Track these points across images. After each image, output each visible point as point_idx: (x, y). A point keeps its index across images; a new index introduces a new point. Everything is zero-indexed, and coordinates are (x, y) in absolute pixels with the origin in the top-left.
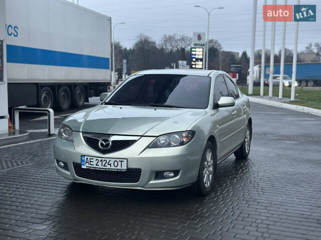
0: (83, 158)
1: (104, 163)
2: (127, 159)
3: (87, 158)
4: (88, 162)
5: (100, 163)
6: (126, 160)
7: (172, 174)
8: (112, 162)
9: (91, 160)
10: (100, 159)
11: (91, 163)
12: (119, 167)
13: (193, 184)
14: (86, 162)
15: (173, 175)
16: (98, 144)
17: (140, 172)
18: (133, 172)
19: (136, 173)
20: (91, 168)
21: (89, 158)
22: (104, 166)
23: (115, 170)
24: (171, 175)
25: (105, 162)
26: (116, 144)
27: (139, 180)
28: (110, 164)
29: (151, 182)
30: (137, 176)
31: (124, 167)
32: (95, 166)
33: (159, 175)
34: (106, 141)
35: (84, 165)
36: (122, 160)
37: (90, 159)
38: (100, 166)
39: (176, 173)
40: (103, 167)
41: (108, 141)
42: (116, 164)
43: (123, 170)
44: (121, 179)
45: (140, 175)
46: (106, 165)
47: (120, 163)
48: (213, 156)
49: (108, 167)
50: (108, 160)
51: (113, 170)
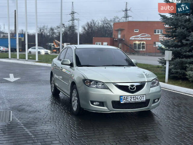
0: (121, 98)
2: (146, 95)
3: (124, 97)
4: (125, 99)
5: (132, 99)
7: (158, 100)
8: (139, 98)
9: (127, 98)
10: (132, 97)
11: (127, 100)
12: (142, 100)
14: (124, 99)
16: (128, 88)
20: (127, 102)
22: (135, 100)
23: (141, 102)
27: (148, 105)
28: (138, 99)
29: (152, 105)
31: (144, 99)
32: (129, 101)
35: (122, 101)
38: (133, 101)
41: (134, 86)
43: (144, 101)
47: (142, 97)
49: (137, 100)
50: (137, 96)
51: (139, 102)
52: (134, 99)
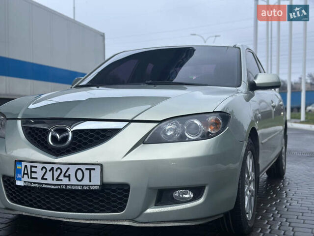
0: (18, 167)
1: (56, 174)
2: (101, 165)
3: (26, 166)
4: (27, 174)
5: (49, 175)
6: (99, 167)
7: (189, 195)
8: (72, 172)
9: (33, 169)
10: (49, 167)
11: (34, 175)
12: (86, 182)
13: (226, 214)
14: (24, 174)
15: (192, 196)
16: (47, 137)
17: (128, 191)
18: (114, 191)
19: (119, 193)
20: (33, 185)
21: (29, 165)
22: (57, 179)
23: (79, 188)
24: (187, 196)
25: (59, 171)
26: (81, 136)
27: (125, 206)
28: (69, 176)
29: (149, 211)
30: (120, 199)
31: (96, 181)
32: (39, 181)
33: (164, 196)
34: (62, 131)
35: (20, 179)
36: (90, 167)
37: (31, 167)
38: (50, 181)
39: (197, 192)
40: (55, 182)
41: (66, 131)
42: (80, 176)
43: (94, 188)
44: (90, 206)
45: (127, 196)
46: (61, 177)
47: (87, 173)
48: (255, 165)
49: (65, 181)
50: (64, 168)
51: (74, 188)
52: (55, 177)
